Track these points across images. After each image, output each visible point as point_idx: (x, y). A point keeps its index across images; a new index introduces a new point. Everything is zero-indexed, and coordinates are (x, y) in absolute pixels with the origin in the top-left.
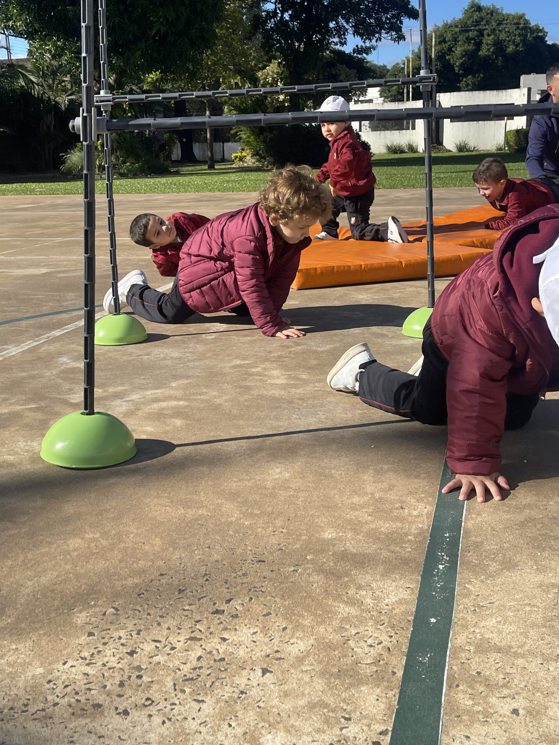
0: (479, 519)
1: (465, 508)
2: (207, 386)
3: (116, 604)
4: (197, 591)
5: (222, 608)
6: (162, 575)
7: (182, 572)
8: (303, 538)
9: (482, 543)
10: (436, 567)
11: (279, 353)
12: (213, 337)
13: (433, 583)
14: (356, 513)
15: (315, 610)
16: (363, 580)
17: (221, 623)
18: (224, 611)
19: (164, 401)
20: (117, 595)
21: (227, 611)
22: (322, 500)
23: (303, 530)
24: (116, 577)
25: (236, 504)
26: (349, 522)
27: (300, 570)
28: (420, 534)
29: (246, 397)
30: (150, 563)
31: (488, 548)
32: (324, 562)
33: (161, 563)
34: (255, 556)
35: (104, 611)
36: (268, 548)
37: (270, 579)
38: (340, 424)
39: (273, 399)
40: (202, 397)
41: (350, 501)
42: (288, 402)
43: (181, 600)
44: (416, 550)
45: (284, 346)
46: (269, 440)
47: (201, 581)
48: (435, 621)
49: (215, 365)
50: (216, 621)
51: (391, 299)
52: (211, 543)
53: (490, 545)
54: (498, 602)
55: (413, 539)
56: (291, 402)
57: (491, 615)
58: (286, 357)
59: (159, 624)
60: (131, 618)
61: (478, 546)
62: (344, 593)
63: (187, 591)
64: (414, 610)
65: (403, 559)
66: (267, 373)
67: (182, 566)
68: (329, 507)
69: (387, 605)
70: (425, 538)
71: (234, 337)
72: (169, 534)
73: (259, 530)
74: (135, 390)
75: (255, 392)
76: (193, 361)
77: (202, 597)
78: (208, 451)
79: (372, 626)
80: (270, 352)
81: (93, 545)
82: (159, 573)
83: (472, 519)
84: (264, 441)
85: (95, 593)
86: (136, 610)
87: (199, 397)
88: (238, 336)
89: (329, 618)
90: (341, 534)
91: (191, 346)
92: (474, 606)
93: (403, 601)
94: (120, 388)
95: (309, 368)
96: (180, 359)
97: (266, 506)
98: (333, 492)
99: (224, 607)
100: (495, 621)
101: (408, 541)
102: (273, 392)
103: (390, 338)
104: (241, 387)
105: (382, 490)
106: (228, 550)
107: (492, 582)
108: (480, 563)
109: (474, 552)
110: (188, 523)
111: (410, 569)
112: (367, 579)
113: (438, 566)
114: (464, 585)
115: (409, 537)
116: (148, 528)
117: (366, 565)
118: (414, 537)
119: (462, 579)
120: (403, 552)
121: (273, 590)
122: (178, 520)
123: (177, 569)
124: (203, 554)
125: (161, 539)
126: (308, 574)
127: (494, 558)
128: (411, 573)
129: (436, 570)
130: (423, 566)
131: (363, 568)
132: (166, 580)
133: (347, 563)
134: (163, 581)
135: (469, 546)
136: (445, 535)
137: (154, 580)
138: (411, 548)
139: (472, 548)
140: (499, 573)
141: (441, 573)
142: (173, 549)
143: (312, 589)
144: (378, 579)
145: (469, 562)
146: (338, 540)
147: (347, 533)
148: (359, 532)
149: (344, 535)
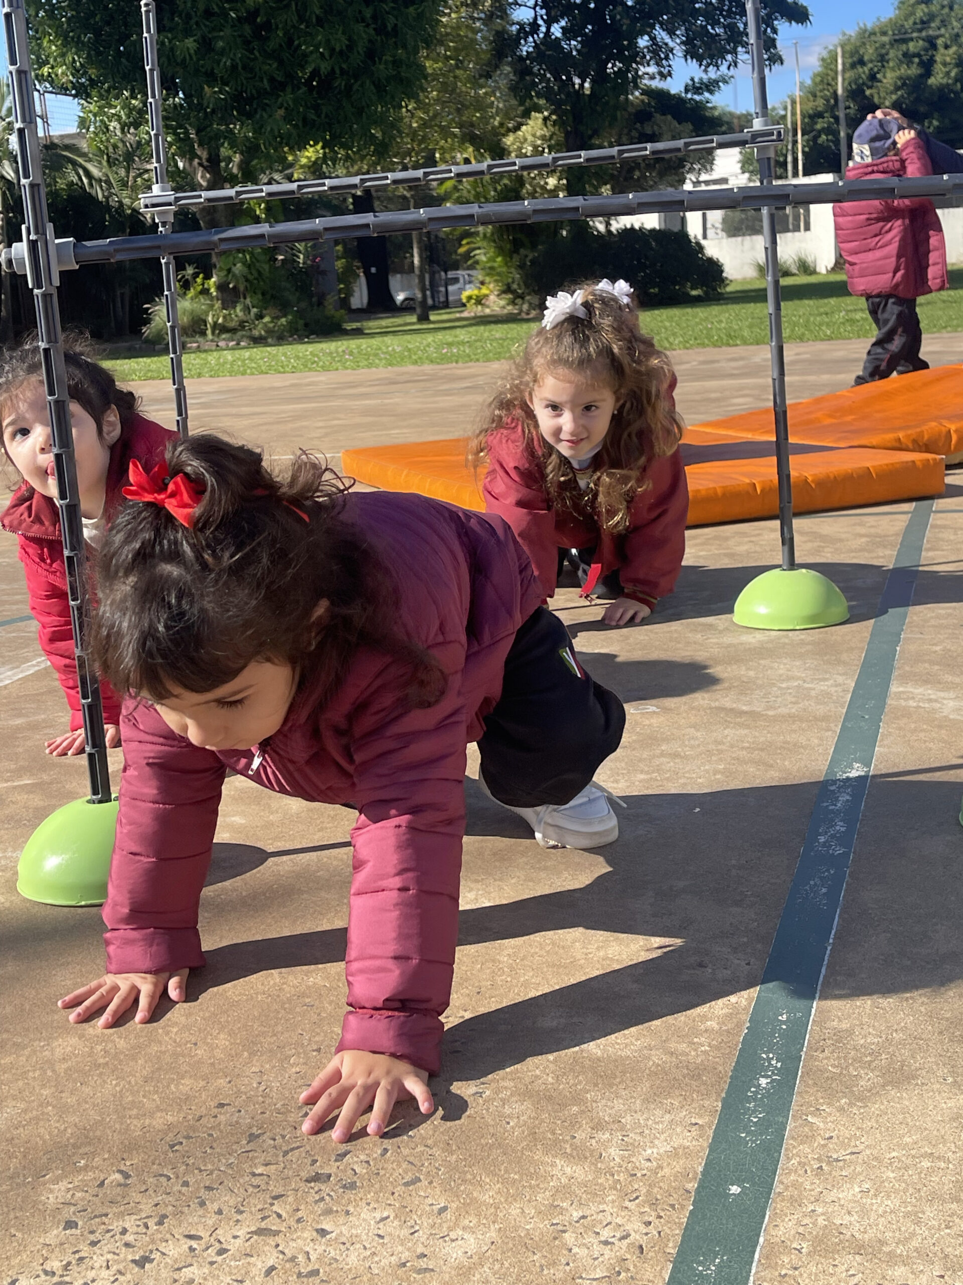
1: (825, 963)
3: (125, 1166)
4: (283, 1137)
5: (326, 1171)
6: (221, 1105)
7: (261, 1099)
8: (503, 1028)
9: (850, 1032)
10: (752, 1080)
13: (744, 1114)
15: (506, 1171)
16: (608, 1111)
17: (322, 1199)
18: (329, 1176)
20: (130, 1147)
21: (337, 1176)
22: (548, 952)
24: (135, 1112)
26: (595, 994)
27: (488, 1093)
28: (731, 1016)
30: (202, 1083)
31: (862, 1042)
32: (537, 1077)
33: (222, 1082)
35: (102, 1178)
41: (602, 953)
43: (251, 1154)
44: (718, 1048)
47: (295, 1116)
48: (739, 1190)
50: (313, 1196)
51: (731, 556)
52: (323, 1041)
53: (865, 1037)
54: (868, 1152)
55: (716, 1027)
57: (851, 1179)
59: (202, 1204)
60: (151, 1192)
61: (842, 1037)
62: (568, 1138)
63: (265, 1137)
64: (700, 1169)
65: (692, 1066)
67: (262, 1088)
68: (560, 966)
69: (649, 1160)
70: (739, 1025)
72: (245, 1026)
77: (293, 1149)
78: (342, 860)
79: (613, 1201)
81: (99, 1048)
82: (215, 1103)
83: (836, 983)
85: (89, 1144)
86: (161, 1175)
89: (531, 1187)
90: (575, 1020)
92: (819, 1160)
93: (681, 1151)
99: (331, 1168)
100: (857, 1189)
101: (706, 1030)
103: (721, 632)
107: (862, 1111)
108: (841, 1073)
109: (833, 1052)
110: (285, 1003)
111: (702, 1087)
112: (616, 1108)
113: (758, 1079)
114: (805, 1117)
115: (709, 1023)
116: (207, 1015)
117: (618, 1080)
118: (718, 1024)
119: (802, 1106)
120: (693, 1053)
121: (431, 1133)
122: (267, 998)
123: (252, 1093)
124: (305, 1064)
125: (230, 1035)
126: (502, 1100)
127: (871, 1061)
128: (702, 1095)
129: (753, 1089)
130: (729, 1080)
131: (611, 1085)
132: (228, 1115)
133: (580, 1078)
134: (222, 1118)
135: (825, 1040)
136: (780, 1018)
137: (205, 1116)
138: (709, 1046)
139: (829, 1042)
140: (878, 1092)
141: (763, 1094)
142: (250, 1054)
143: (505, 1131)
144: (638, 1109)
145: (821, 1070)
146: (568, 1031)
147: (589, 1017)
148: (611, 1014)
149: (581, 1021)
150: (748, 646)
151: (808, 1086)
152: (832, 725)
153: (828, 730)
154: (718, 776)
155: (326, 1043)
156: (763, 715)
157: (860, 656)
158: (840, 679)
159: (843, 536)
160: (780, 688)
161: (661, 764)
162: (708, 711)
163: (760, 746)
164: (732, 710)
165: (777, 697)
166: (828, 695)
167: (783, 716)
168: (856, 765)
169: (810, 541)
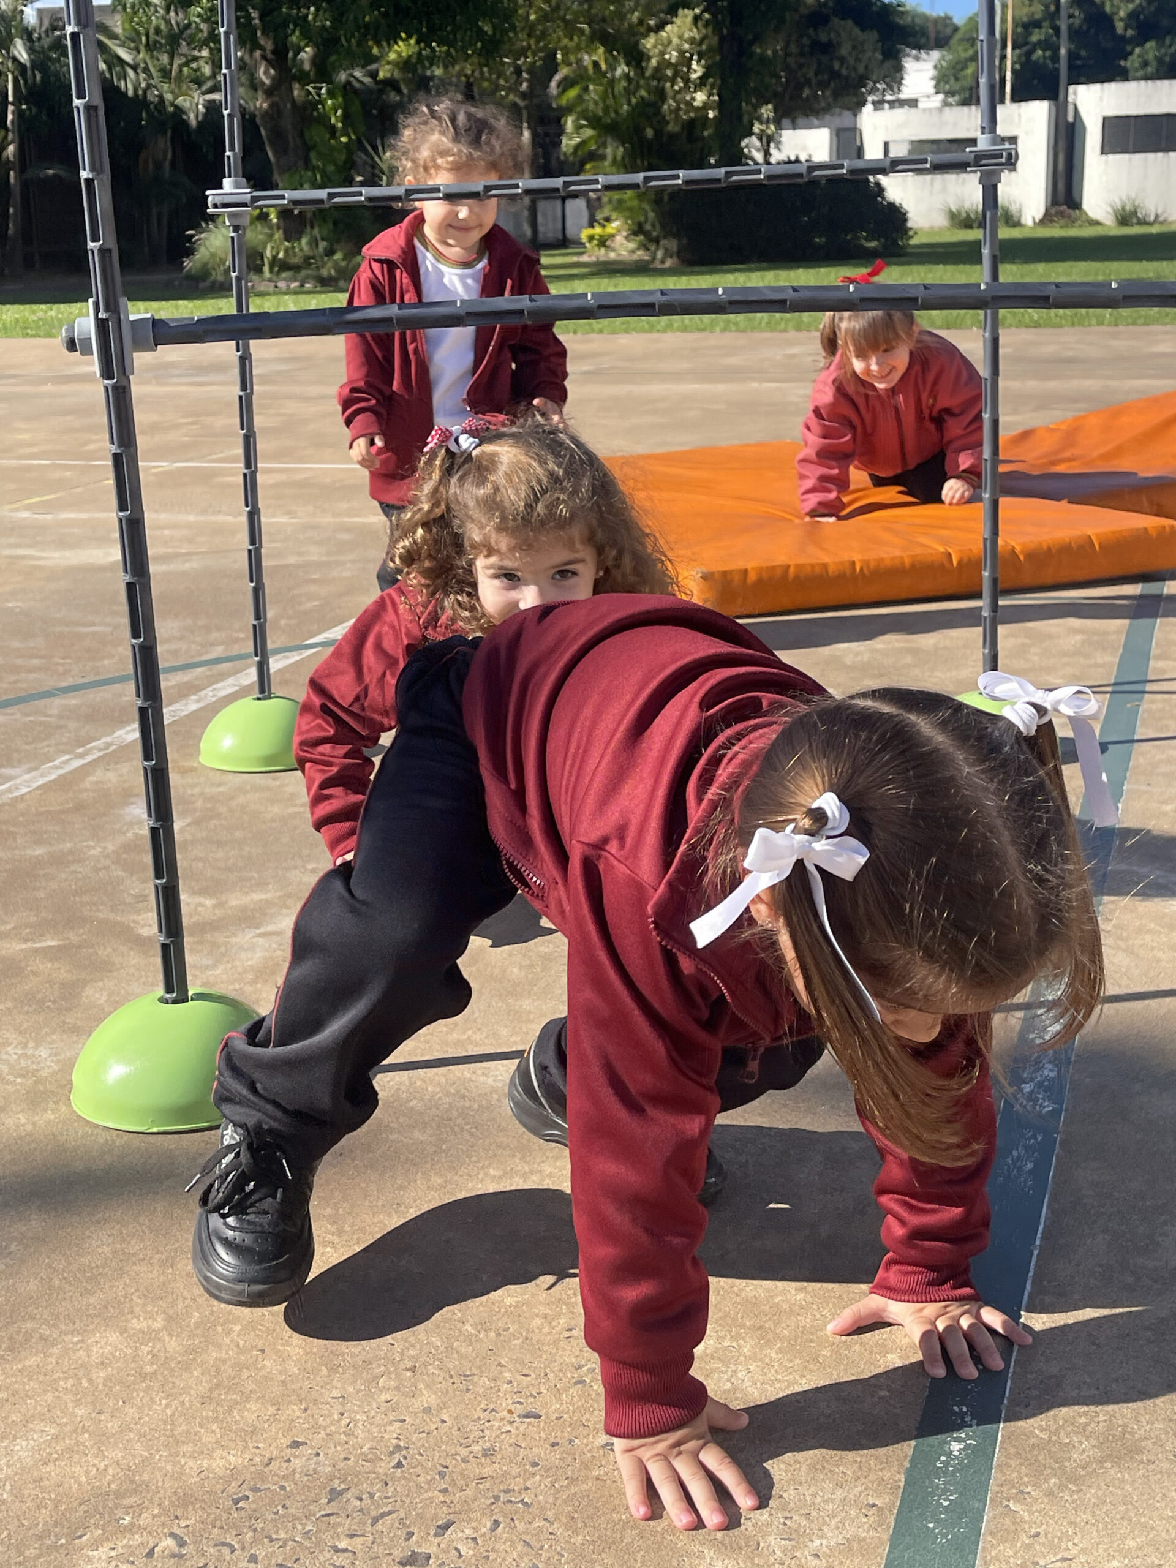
1: (1031, 1274)
3: (179, 1528)
4: (372, 1496)
5: (424, 1549)
6: (296, 1444)
7: (343, 1438)
10: (943, 1448)
13: (933, 1493)
18: (428, 1557)
20: (185, 1500)
21: (436, 1558)
24: (189, 1448)
25: (490, 1245)
30: (272, 1410)
33: (296, 1409)
34: (517, 1398)
35: (151, 1544)
36: (551, 1376)
37: (547, 1470)
43: (332, 1520)
44: (900, 1394)
47: (385, 1466)
54: (1083, 1561)
61: (1050, 1387)
63: (349, 1495)
65: (868, 1421)
67: (345, 1421)
69: (817, 1556)
73: (537, 1322)
77: (383, 1515)
81: (145, 1349)
82: (285, 1442)
85: (135, 1492)
86: (223, 1546)
90: (726, 1343)
93: (855, 1545)
94: (256, 897)
99: (430, 1546)
106: (456, 1379)
107: (1075, 1497)
108: (1050, 1441)
113: (949, 1444)
114: (1006, 1503)
115: (889, 1356)
119: (1002, 1485)
121: (551, 1500)
123: (333, 1428)
124: (397, 1388)
127: (1087, 1425)
128: (882, 1463)
129: (943, 1459)
132: (304, 1459)
134: (297, 1463)
135: (1030, 1390)
138: (890, 1391)
139: (1036, 1393)
140: (1095, 1470)
141: (955, 1467)
142: (329, 1370)
145: (1025, 1435)
146: (719, 1359)
147: (743, 1339)
148: (771, 1336)
149: (734, 1344)
151: (1008, 1457)
155: (422, 1360)
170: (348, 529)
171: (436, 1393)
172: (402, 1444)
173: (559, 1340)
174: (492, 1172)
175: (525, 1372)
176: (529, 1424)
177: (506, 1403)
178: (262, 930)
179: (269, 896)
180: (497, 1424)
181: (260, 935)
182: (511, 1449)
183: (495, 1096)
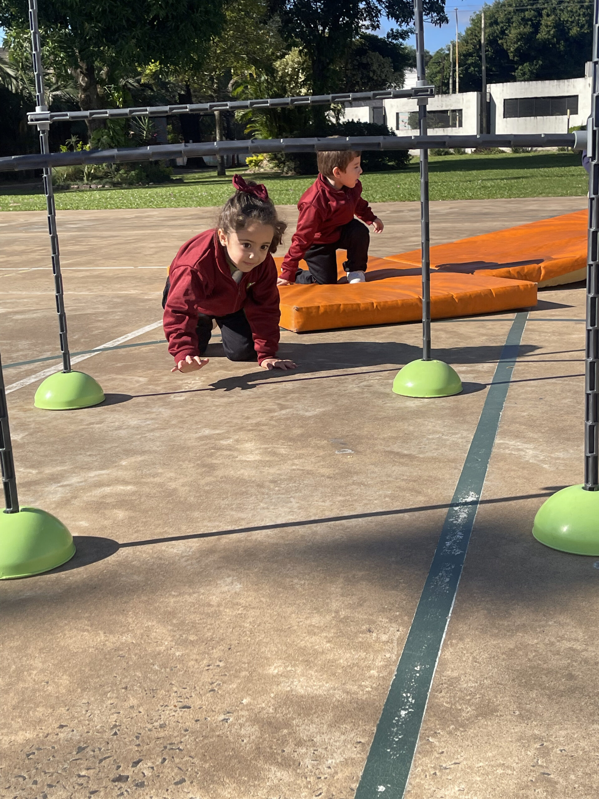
0: (461, 645)
1: (446, 630)
2: (164, 464)
4: (100, 750)
5: (126, 774)
6: (62, 727)
7: (87, 722)
8: (243, 674)
9: (458, 679)
10: (396, 713)
11: (259, 419)
12: (182, 398)
13: (390, 735)
14: (314, 639)
15: (239, 775)
16: (306, 733)
17: (122, 794)
18: (128, 777)
19: (108, 485)
21: (132, 777)
22: (275, 621)
23: (244, 663)
24: (5, 731)
25: (170, 628)
26: (302, 651)
27: (231, 719)
28: (386, 666)
29: (209, 479)
30: (50, 711)
31: (465, 686)
32: (263, 708)
33: (63, 710)
34: (179, 699)
36: (197, 688)
37: (193, 733)
38: (315, 515)
39: (241, 481)
40: (156, 479)
41: (308, 622)
42: (258, 485)
43: (78, 762)
44: (376, 689)
45: (265, 410)
46: (225, 539)
47: (108, 735)
48: (384, 789)
49: (178, 436)
50: (117, 792)
52: (129, 682)
53: (467, 682)
54: (465, 763)
55: (376, 674)
56: (261, 486)
57: (453, 781)
58: (266, 425)
60: (12, 788)
61: (453, 682)
62: (280, 751)
63: (88, 749)
64: (361, 774)
65: (360, 702)
66: (238, 447)
67: (89, 714)
68: (281, 630)
69: (329, 767)
70: (390, 673)
71: (208, 398)
72: (80, 670)
73: (192, 663)
74: (76, 470)
75: (220, 473)
76: (153, 430)
77: (105, 758)
78: (148, 553)
80: (248, 418)
82: (57, 725)
83: (452, 645)
84: (219, 539)
86: (20, 776)
87: (152, 479)
88: (213, 397)
89: (254, 786)
90: (289, 669)
91: (154, 410)
92: (435, 768)
93: (349, 761)
94: (59, 468)
95: (291, 440)
96: (138, 428)
97: (206, 630)
98: (289, 610)
99: (129, 772)
100: (457, 789)
101: (370, 677)
102: (242, 471)
104: (204, 466)
105: (350, 606)
106: (148, 692)
107: (463, 734)
108: (451, 708)
109: (447, 692)
110: (106, 655)
111: (365, 717)
112: (311, 731)
113: (400, 712)
114: (427, 738)
115: (372, 672)
116: (56, 662)
117: (313, 711)
118: (378, 672)
119: (426, 730)
120: (361, 693)
121: (194, 747)
122: (95, 650)
123: (82, 718)
124: (117, 698)
125: (70, 676)
126: (240, 724)
127: (470, 700)
128: (365, 722)
129: (396, 718)
130: (382, 712)
131: (309, 715)
132: (65, 733)
133: (290, 709)
134: (61, 735)
135: (442, 684)
136: (416, 668)
137: (51, 734)
138: (372, 688)
139: (445, 686)
140: (473, 721)
141: (402, 722)
142: (82, 690)
143: (241, 746)
144: (324, 732)
145: (439, 706)
146: (285, 676)
147: (298, 666)
148: (312, 665)
149: (293, 669)
150: (410, 409)
151: (430, 716)
152: (458, 465)
153: (455, 469)
154: (387, 499)
155: (130, 683)
156: (417, 457)
157: (478, 418)
158: (465, 434)
159: (472, 335)
160: (428, 439)
161: (353, 490)
162: (384, 454)
163: (413, 479)
164: (398, 454)
165: (426, 445)
166: (456, 444)
167: (429, 458)
168: (471, 493)
169: (452, 338)
170: (119, 297)
171: (137, 699)
172: (117, 724)
173: (203, 671)
174: (173, 593)
175: (184, 686)
176: (184, 711)
177: (174, 702)
178: (61, 484)
179: (65, 468)
180: (168, 712)
181: (60, 486)
182: (175, 724)
183: (177, 558)
